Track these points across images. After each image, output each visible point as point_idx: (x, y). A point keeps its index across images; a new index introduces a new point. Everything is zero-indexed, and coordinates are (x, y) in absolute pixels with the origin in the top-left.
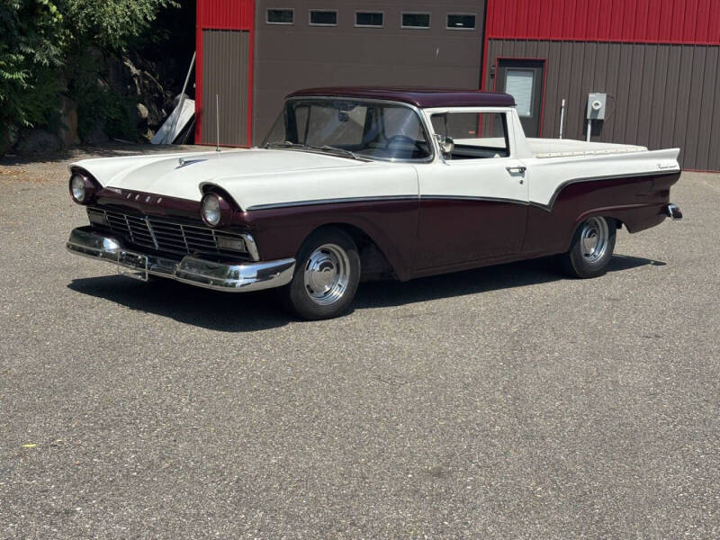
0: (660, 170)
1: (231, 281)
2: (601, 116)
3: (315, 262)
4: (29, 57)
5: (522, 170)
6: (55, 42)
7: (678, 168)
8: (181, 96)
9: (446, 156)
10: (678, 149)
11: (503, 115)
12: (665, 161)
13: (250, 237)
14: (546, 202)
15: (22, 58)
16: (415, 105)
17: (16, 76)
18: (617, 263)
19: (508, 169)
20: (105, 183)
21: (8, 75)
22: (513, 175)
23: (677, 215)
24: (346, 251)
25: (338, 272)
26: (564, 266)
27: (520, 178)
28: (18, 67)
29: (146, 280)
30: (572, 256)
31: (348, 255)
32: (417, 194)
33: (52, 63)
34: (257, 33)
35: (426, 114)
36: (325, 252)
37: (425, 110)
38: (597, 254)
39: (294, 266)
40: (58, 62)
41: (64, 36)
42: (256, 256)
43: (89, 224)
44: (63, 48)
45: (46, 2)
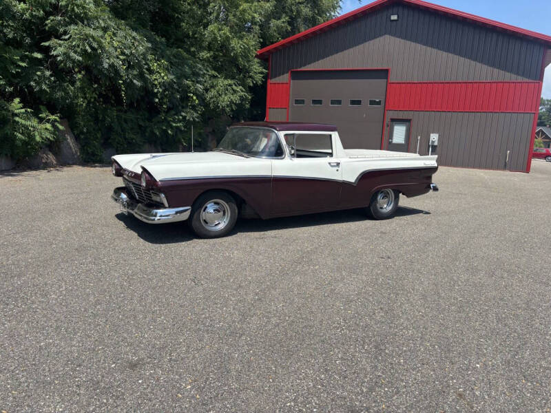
0: (425, 166)
1: (153, 218)
2: (436, 144)
3: (210, 208)
4: (184, 118)
5: (338, 164)
6: (196, 111)
7: (436, 165)
9: (293, 155)
10: (437, 156)
11: (331, 136)
12: (430, 161)
13: (163, 195)
14: (353, 181)
15: (181, 117)
16: (276, 129)
17: (179, 125)
18: (400, 212)
19: (330, 163)
21: (174, 125)
22: (332, 166)
23: (435, 189)
24: (227, 203)
25: (224, 214)
26: (366, 212)
27: (337, 168)
28: (179, 121)
30: (371, 209)
31: (229, 206)
32: (270, 174)
33: (194, 120)
34: (290, 109)
35: (282, 134)
36: (216, 203)
37: (281, 132)
38: (387, 208)
39: (189, 211)
40: (197, 120)
41: (201, 109)
42: (167, 205)
44: (200, 114)
45: (191, 95)
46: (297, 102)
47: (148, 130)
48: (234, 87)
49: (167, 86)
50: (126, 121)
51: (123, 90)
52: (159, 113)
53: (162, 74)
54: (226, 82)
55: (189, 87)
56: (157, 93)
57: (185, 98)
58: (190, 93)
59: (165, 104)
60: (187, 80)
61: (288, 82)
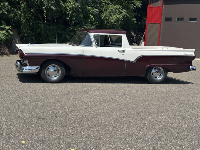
0: (184, 55)
1: (22, 70)
5: (124, 51)
7: (194, 55)
8: (141, 41)
9: (97, 45)
10: (195, 50)
13: (27, 60)
14: (133, 61)
16: (89, 32)
19: (118, 51)
22: (120, 52)
23: (194, 69)
25: (58, 72)
27: (123, 53)
30: (147, 77)
31: (60, 68)
32: (83, 54)
34: (162, 24)
35: (92, 34)
39: (39, 68)
41: (96, 24)
42: (28, 65)
45: (90, 15)
46: (167, 19)
49: (75, 10)
50: (49, 31)
51: (45, 13)
52: (70, 26)
53: (72, 3)
55: (89, 11)
58: (90, 14)
59: (73, 20)
60: (88, 6)
61: (161, 6)
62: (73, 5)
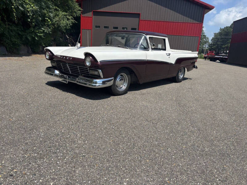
0: (195, 57)
1: (94, 84)
3: (119, 78)
4: (44, 31)
5: (169, 54)
6: (50, 28)
7: (198, 56)
8: (77, 43)
10: (198, 52)
13: (100, 71)
14: (173, 63)
15: (42, 31)
16: (144, 34)
17: (41, 35)
20: (55, 54)
21: (39, 34)
23: (197, 68)
24: (127, 75)
27: (169, 56)
28: (41, 33)
29: (67, 83)
30: (177, 77)
32: (146, 59)
33: (49, 33)
34: (93, 30)
35: (148, 37)
36: (121, 75)
37: (148, 36)
38: (181, 77)
39: (113, 80)
40: (51, 33)
41: (52, 27)
42: (102, 77)
43: (51, 66)
44: (52, 30)
45: (47, 19)
46: (96, 27)
47: (24, 37)
48: (68, 17)
49: (35, 12)
51: (14, 12)
52: (30, 27)
53: (32, 6)
54: (64, 13)
55: (45, 14)
56: (29, 16)
57: (44, 21)
58: (46, 17)
59: (33, 22)
60: (44, 10)
61: (91, 16)
62: (34, 8)
